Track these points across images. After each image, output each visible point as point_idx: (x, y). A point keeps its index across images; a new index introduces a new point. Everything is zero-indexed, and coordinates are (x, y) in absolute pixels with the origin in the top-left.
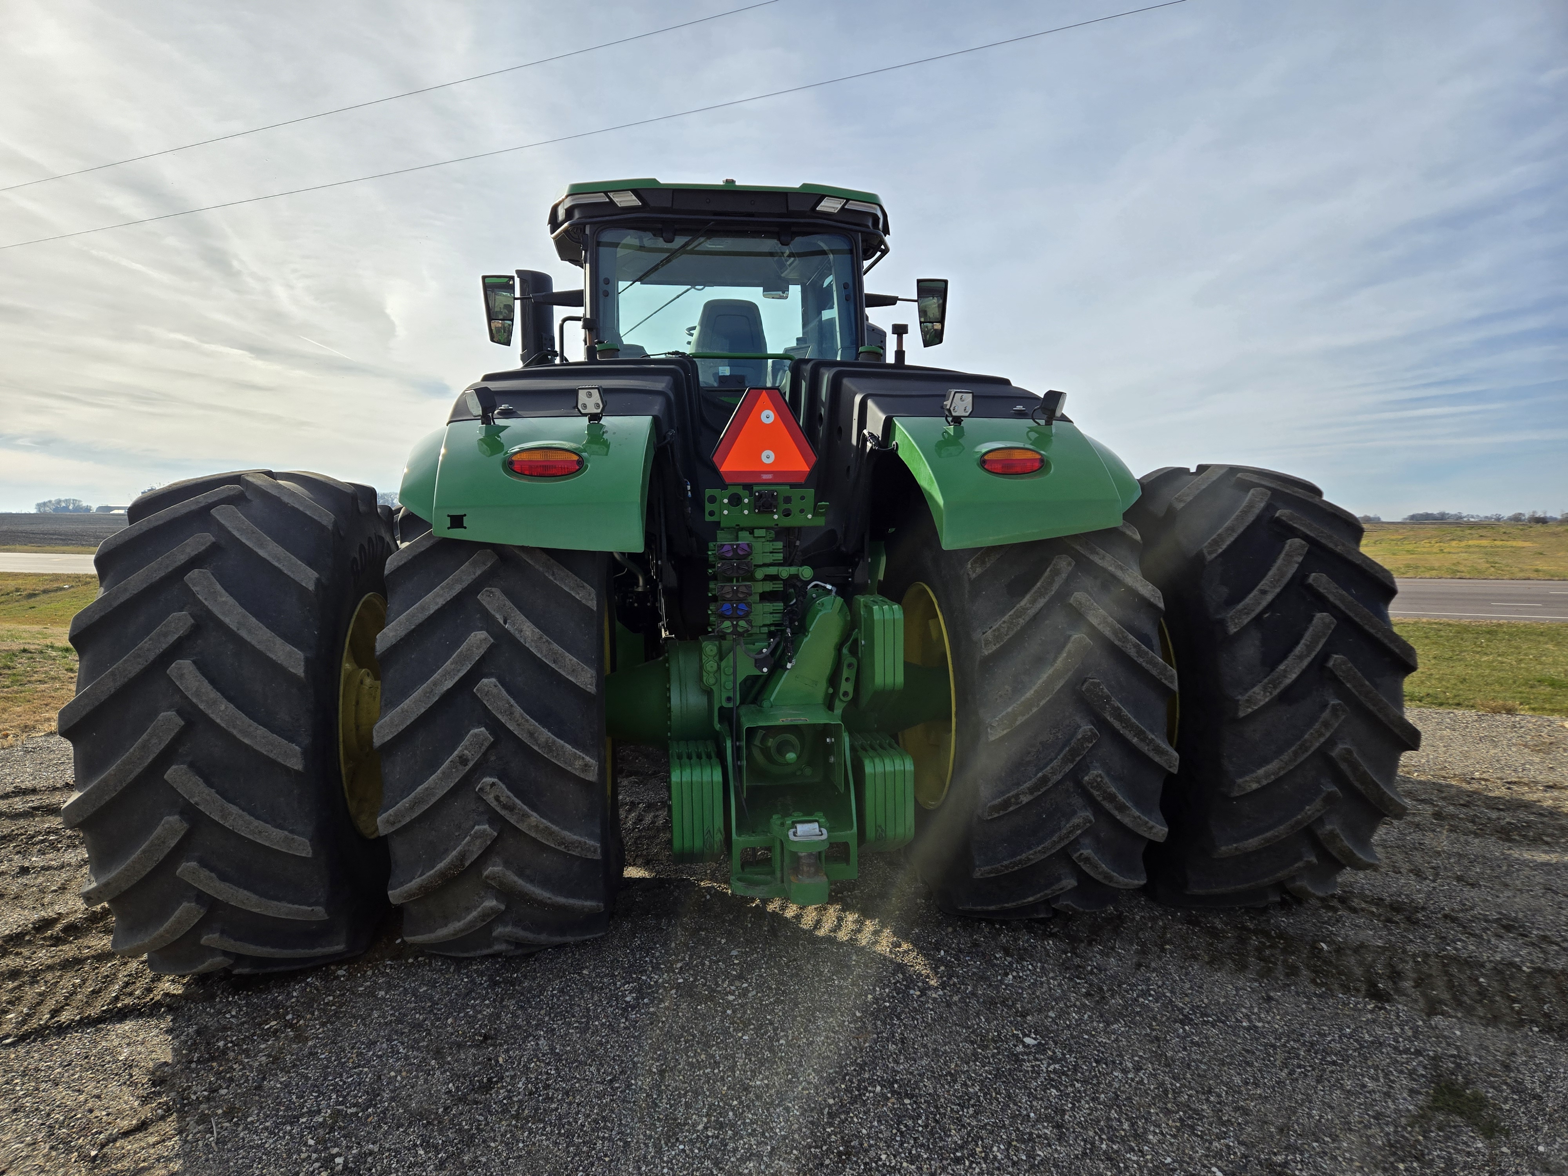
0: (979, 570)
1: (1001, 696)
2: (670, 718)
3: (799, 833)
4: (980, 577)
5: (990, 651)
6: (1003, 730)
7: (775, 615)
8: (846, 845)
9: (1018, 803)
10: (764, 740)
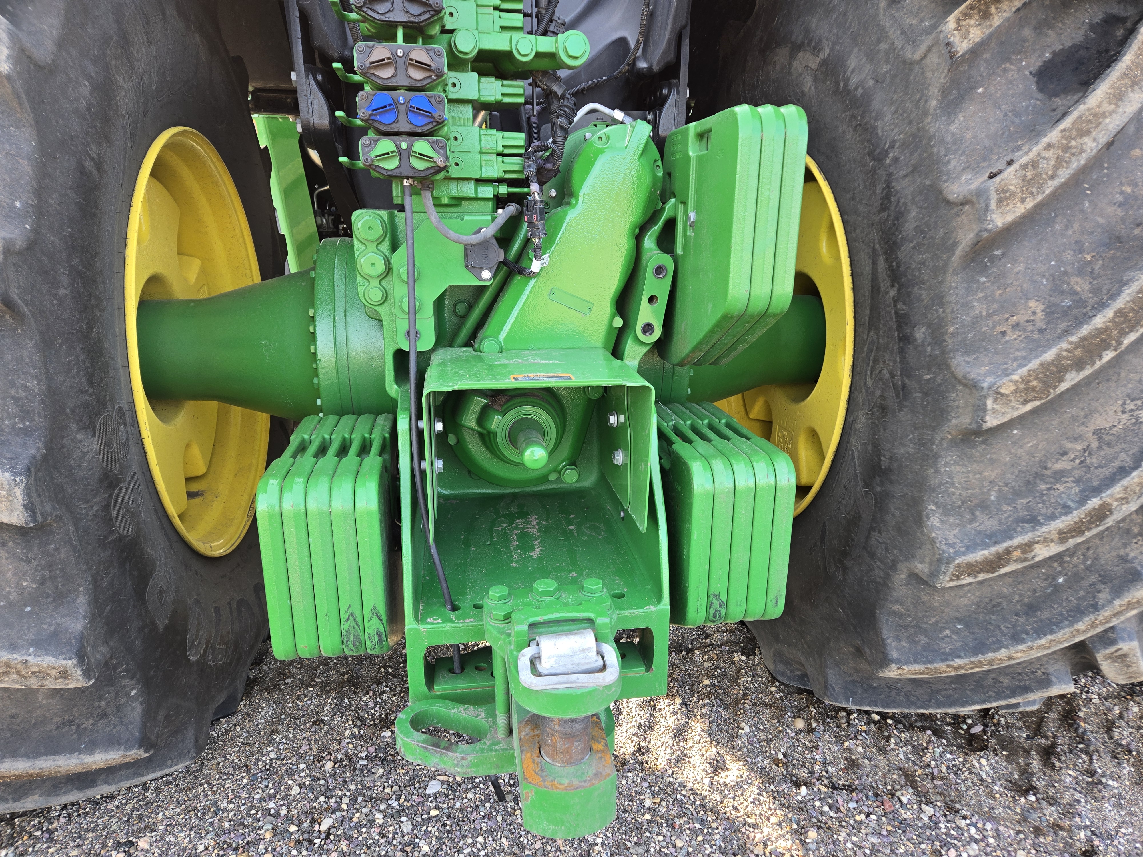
0: (976, 34)
1: (1016, 326)
2: (316, 373)
3: (544, 666)
4: (975, 51)
5: (1009, 218)
6: (1025, 402)
7: (507, 159)
8: (646, 634)
9: (1026, 560)
10: (482, 418)
